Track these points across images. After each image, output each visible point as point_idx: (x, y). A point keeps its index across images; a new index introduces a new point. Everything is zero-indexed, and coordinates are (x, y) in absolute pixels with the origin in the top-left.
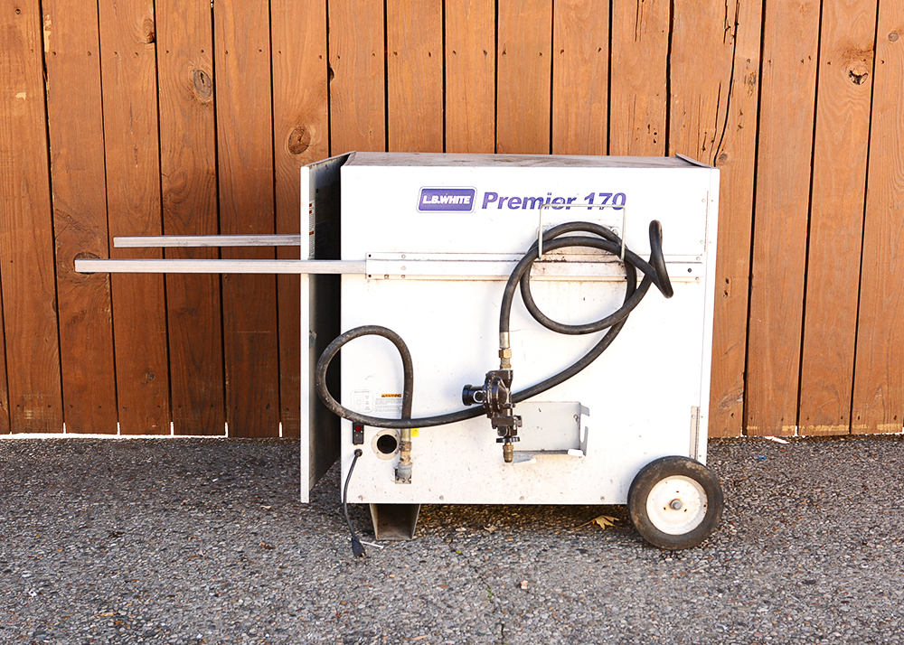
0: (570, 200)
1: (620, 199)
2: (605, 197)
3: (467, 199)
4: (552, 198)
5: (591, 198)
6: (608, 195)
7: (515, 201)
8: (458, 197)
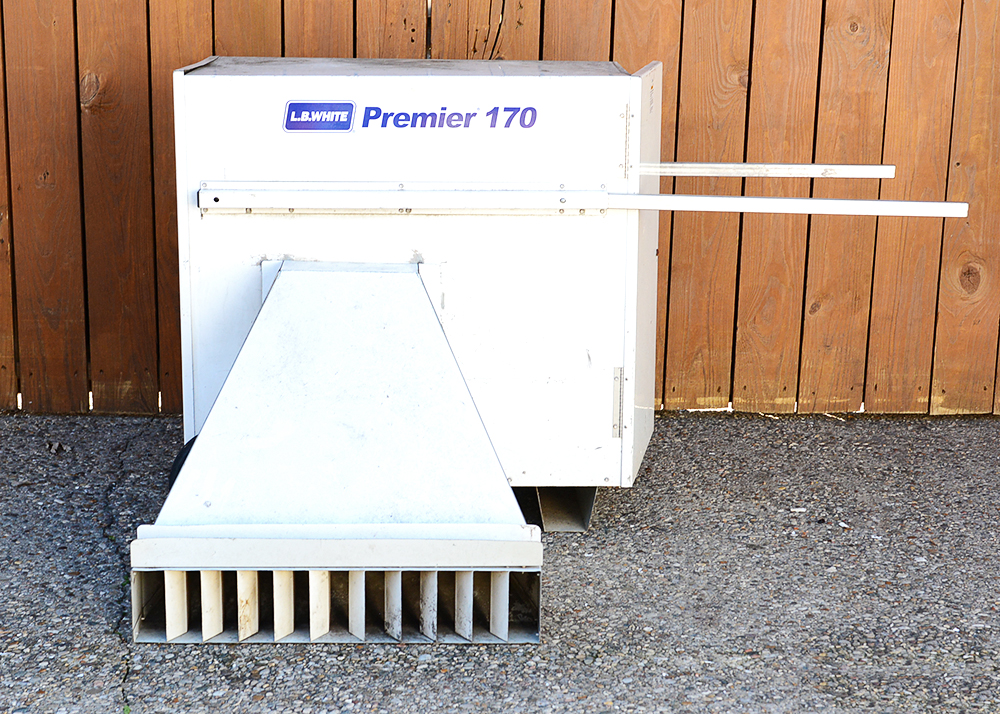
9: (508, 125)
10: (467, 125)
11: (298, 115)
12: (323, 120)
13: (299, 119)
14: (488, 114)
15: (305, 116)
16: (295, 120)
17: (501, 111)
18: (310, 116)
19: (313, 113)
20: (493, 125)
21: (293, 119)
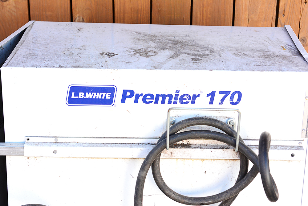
0: (195, 97)
1: (236, 96)
2: (224, 95)
3: (108, 96)
4: (180, 95)
5: (212, 95)
6: (227, 93)
7: (149, 97)
8: (101, 94)
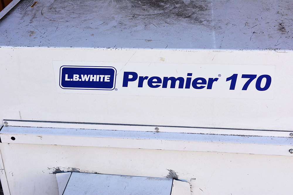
9: (245, 88)
10: (210, 87)
11: (71, 77)
12: (91, 80)
13: (72, 80)
14: (228, 79)
15: (76, 77)
16: (69, 80)
17: (239, 78)
18: (80, 78)
19: (82, 76)
20: (232, 87)
21: (67, 79)
